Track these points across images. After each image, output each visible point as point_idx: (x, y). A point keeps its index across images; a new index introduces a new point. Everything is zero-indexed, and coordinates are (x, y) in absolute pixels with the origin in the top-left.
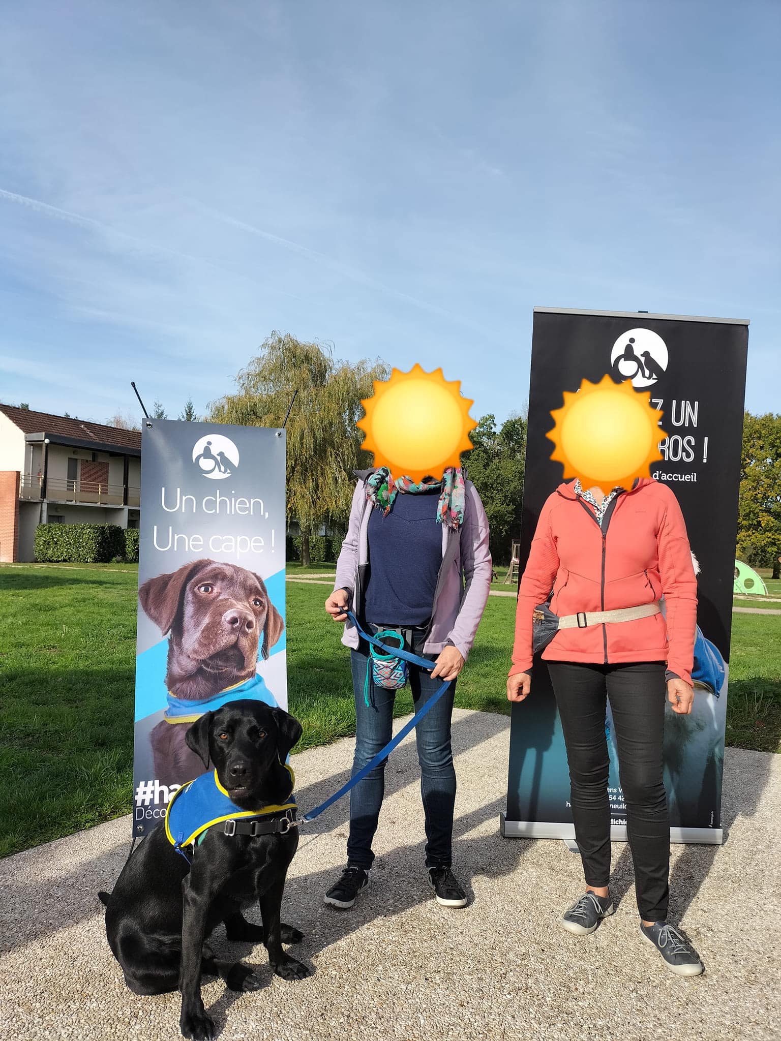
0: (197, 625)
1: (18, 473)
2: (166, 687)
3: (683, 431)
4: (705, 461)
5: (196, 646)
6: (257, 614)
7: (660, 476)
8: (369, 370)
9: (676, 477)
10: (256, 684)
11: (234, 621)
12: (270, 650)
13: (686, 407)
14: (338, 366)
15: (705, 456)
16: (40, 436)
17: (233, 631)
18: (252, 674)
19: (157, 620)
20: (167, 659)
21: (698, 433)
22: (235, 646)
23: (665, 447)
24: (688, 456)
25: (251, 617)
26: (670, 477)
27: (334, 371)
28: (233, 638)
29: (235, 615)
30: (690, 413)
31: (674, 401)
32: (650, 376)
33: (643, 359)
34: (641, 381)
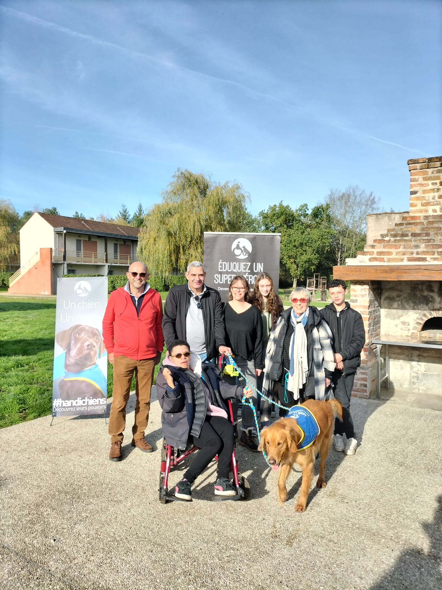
0: (75, 347)
1: (51, 249)
2: (64, 368)
5: (75, 354)
6: (97, 343)
8: (231, 187)
10: (96, 367)
11: (88, 345)
12: (101, 355)
13: (259, 265)
14: (214, 185)
16: (61, 229)
17: (88, 349)
18: (95, 364)
19: (61, 346)
20: (65, 359)
22: (89, 354)
23: (252, 280)
25: (95, 344)
27: (212, 188)
28: (88, 351)
29: (89, 343)
30: (260, 267)
31: (254, 263)
32: (246, 255)
33: (243, 249)
34: (243, 257)
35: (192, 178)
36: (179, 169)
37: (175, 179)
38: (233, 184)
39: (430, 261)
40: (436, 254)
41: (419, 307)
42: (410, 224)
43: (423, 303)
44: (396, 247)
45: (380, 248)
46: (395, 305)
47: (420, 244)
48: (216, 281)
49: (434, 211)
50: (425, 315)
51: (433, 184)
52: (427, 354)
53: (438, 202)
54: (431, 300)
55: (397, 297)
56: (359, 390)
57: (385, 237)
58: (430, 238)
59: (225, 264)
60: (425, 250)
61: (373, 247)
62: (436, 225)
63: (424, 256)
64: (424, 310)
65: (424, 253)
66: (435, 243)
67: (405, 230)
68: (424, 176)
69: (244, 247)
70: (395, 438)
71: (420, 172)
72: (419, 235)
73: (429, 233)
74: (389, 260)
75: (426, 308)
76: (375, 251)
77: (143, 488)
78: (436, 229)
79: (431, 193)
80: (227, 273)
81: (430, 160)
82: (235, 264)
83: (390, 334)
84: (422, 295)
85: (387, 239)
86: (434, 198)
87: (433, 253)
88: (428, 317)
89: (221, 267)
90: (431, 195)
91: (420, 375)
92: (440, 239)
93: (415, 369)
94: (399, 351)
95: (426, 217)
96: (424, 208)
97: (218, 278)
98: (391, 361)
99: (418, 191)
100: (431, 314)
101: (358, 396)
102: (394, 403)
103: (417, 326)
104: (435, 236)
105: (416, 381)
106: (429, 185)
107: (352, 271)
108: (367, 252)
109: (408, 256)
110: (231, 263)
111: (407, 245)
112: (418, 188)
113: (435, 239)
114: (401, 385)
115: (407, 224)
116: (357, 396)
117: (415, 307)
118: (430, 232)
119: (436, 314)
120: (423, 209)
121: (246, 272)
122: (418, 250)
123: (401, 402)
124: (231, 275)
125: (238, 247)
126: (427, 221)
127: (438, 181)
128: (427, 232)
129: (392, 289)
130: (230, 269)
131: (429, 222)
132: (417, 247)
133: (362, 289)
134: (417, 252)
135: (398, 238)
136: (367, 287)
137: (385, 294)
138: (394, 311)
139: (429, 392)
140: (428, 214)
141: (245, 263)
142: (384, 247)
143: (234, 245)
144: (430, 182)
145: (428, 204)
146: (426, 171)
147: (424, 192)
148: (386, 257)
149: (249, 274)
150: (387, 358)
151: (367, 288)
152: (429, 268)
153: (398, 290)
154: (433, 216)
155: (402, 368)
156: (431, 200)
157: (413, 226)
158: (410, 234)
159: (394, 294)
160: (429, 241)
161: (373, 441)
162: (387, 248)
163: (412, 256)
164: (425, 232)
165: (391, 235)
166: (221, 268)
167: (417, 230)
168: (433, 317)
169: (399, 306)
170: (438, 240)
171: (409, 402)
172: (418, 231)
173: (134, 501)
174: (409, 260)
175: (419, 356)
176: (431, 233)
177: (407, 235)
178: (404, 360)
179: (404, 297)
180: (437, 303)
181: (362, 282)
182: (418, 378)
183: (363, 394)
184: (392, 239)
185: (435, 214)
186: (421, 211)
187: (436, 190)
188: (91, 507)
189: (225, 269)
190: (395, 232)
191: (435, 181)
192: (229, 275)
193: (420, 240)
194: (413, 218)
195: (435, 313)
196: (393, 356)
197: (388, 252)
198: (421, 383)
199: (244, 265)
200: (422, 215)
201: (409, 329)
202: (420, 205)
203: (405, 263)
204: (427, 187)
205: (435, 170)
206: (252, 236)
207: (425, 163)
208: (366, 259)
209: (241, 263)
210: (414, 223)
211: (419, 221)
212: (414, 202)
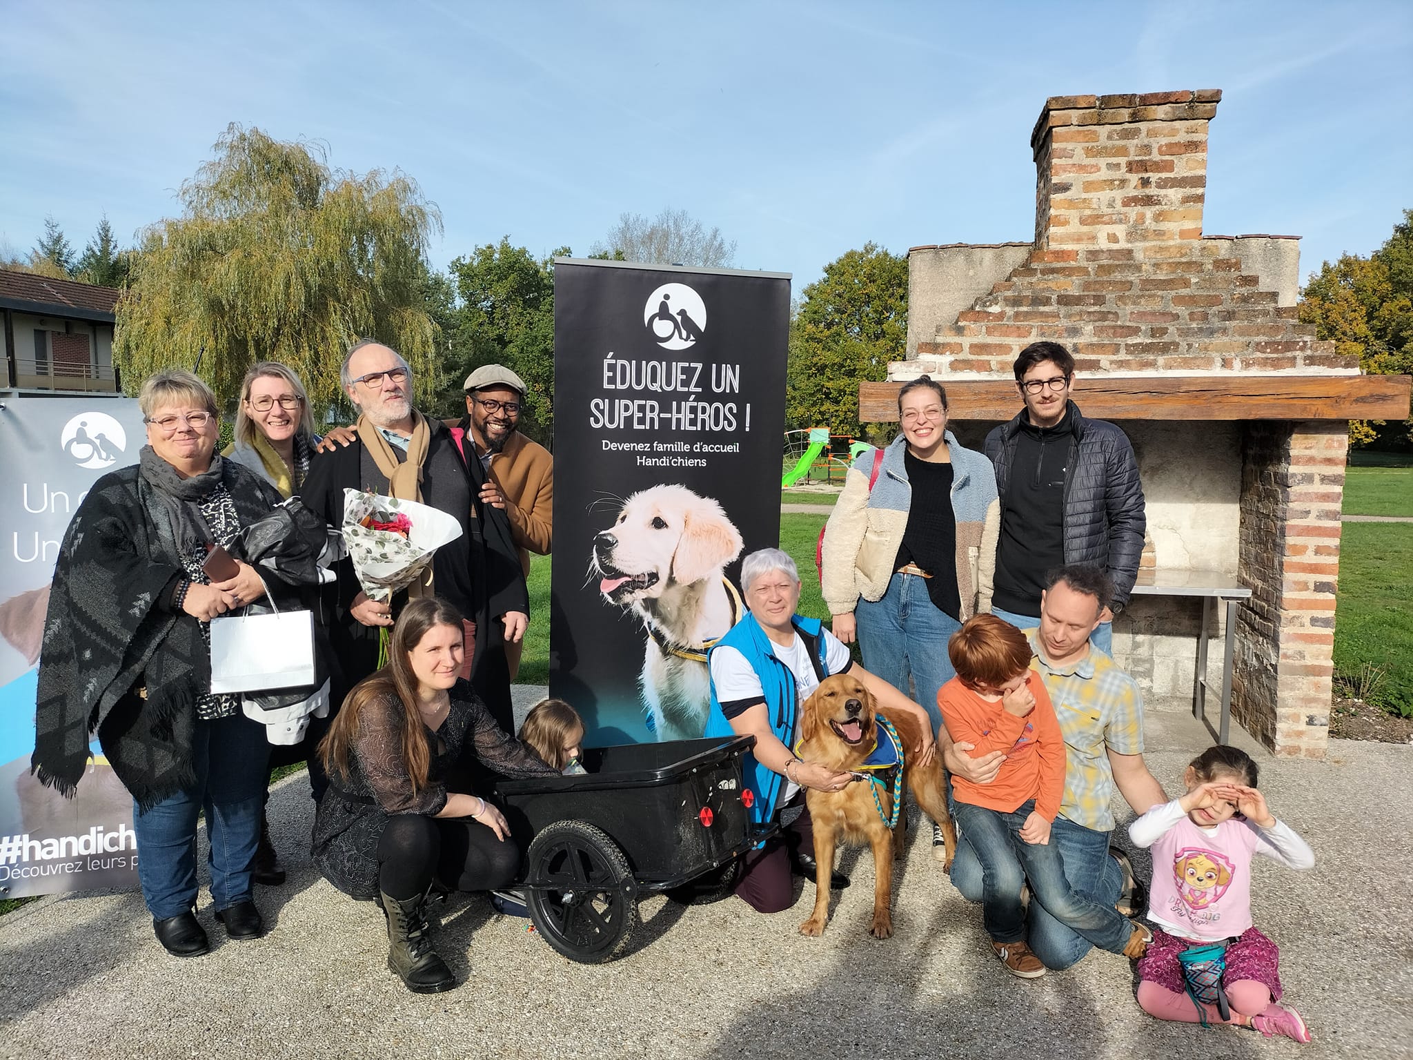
3: (724, 398)
4: (747, 429)
7: (701, 448)
8: (385, 185)
9: (718, 448)
13: (727, 371)
14: (337, 178)
15: (748, 425)
21: (740, 399)
23: (706, 416)
24: (730, 424)
26: (712, 448)
27: (331, 186)
30: (730, 378)
31: (714, 365)
32: (688, 337)
33: (679, 318)
34: (678, 344)
35: (272, 156)
36: (231, 126)
37: (223, 154)
38: (391, 179)
39: (1111, 371)
40: (1123, 351)
42: (1053, 271)
44: (1020, 332)
45: (977, 334)
47: (1082, 324)
48: (597, 421)
49: (1113, 238)
51: (1110, 166)
53: (1122, 216)
57: (991, 305)
58: (1105, 310)
59: (623, 367)
60: (1095, 340)
61: (960, 331)
62: (1118, 276)
63: (1093, 357)
65: (1091, 347)
66: (1119, 323)
67: (1041, 286)
69: (683, 313)
71: (1078, 132)
72: (1078, 300)
73: (1104, 297)
74: (1003, 367)
76: (966, 341)
78: (1119, 286)
79: (1104, 189)
80: (631, 394)
81: (1107, 102)
82: (654, 368)
85: (995, 309)
86: (1111, 205)
87: (1116, 350)
89: (611, 374)
90: (1106, 195)
92: (1132, 313)
95: (1093, 255)
96: (1085, 229)
97: (602, 412)
99: (1071, 185)
104: (1119, 303)
106: (1099, 170)
108: (943, 344)
110: (644, 363)
111: (1050, 327)
112: (1071, 175)
113: (1119, 311)
115: (1043, 272)
118: (1104, 293)
120: (1085, 233)
121: (689, 394)
122: (1075, 340)
124: (643, 402)
126: (1095, 264)
127: (1123, 161)
128: (1099, 294)
130: (639, 383)
131: (1100, 267)
132: (1074, 331)
134: (1075, 345)
135: (1024, 309)
140: (1097, 248)
141: (687, 365)
142: (989, 331)
143: (652, 307)
144: (1102, 162)
145: (1096, 219)
146: (1095, 132)
147: (1088, 186)
148: (994, 359)
149: (699, 398)
152: (1113, 386)
154: (1110, 251)
156: (1105, 210)
157: (1061, 278)
158: (1054, 297)
160: (1103, 316)
162: (996, 333)
164: (1093, 293)
165: (1006, 299)
166: (612, 380)
167: (1072, 286)
170: (1125, 315)
172: (1074, 291)
176: (1107, 297)
177: (1047, 302)
184: (1010, 311)
185: (1115, 246)
186: (1079, 239)
187: (1117, 183)
189: (623, 382)
190: (1014, 291)
191: (1115, 160)
192: (637, 402)
193: (1080, 314)
194: (1059, 255)
197: (1000, 346)
199: (684, 371)
200: (1081, 247)
202: (1077, 221)
204: (1094, 175)
205: (1115, 130)
206: (706, 278)
207: (1093, 110)
208: (941, 364)
209: (674, 363)
210: (1064, 269)
211: (1072, 263)
212: (1062, 212)
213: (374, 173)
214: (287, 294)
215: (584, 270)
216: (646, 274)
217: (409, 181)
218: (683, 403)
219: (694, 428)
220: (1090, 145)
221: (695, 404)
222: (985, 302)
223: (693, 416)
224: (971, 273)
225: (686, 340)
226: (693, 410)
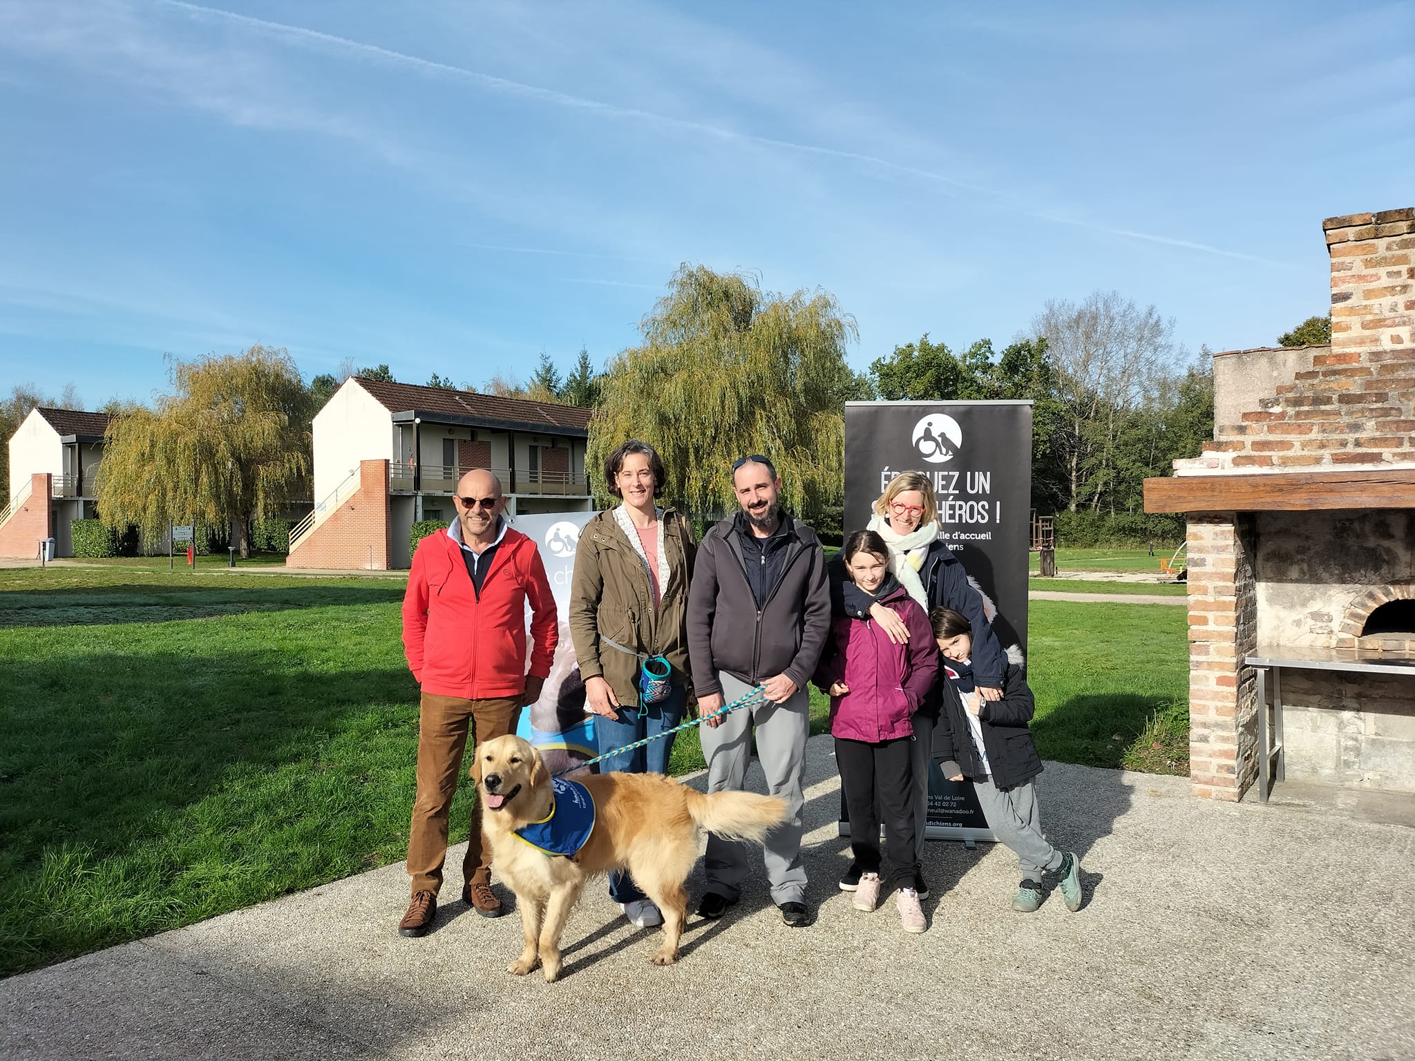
1: (388, 463)
3: (977, 498)
4: (998, 521)
7: (959, 536)
8: (808, 303)
9: (973, 536)
13: (979, 476)
14: (767, 300)
15: (998, 517)
16: (408, 415)
21: (991, 498)
23: (962, 512)
24: (983, 518)
26: (968, 536)
27: (762, 308)
30: (982, 482)
31: (969, 473)
32: (947, 453)
33: (940, 439)
34: (939, 458)
35: (715, 287)
36: (682, 266)
37: (675, 290)
38: (814, 297)
39: (1392, 463)
40: (1406, 444)
41: (1357, 575)
42: (1335, 373)
43: (1365, 566)
44: (1301, 429)
45: (1259, 433)
46: (1294, 572)
47: (1364, 420)
49: (1397, 339)
50: (1371, 596)
51: (1389, 274)
52: (1381, 692)
53: (1405, 319)
54: (1386, 557)
55: (1298, 552)
56: (1215, 780)
57: (1272, 406)
58: (1388, 406)
60: (1378, 434)
61: (1242, 430)
62: (1401, 374)
63: (1376, 450)
64: (1369, 583)
65: (1374, 441)
66: (1402, 418)
67: (1323, 387)
68: (1366, 257)
69: (943, 435)
70: (1337, 891)
71: (1356, 246)
72: (1360, 398)
73: (1386, 394)
74: (1285, 462)
75: (1375, 578)
76: (1248, 439)
77: (771, 992)
78: (1402, 383)
79: (1385, 296)
81: (1382, 217)
83: (1281, 643)
84: (1362, 548)
85: (1277, 410)
86: (1393, 309)
87: (1400, 442)
88: (1380, 599)
90: (1388, 301)
91: (1363, 744)
93: (1351, 730)
94: (1306, 685)
95: (1376, 356)
96: (1367, 333)
98: (1287, 710)
99: (1352, 294)
100: (1387, 594)
101: (1214, 795)
102: (1307, 812)
103: (1349, 622)
104: (1402, 399)
105: (1352, 759)
106: (1379, 279)
107: (1192, 489)
108: (1226, 442)
109: (1334, 452)
111: (1331, 424)
112: (1351, 285)
113: (1402, 407)
114: (1314, 770)
115: (1325, 374)
116: (1210, 794)
117: (1346, 575)
118: (1387, 391)
119: (1402, 592)
120: (1367, 337)
121: (949, 495)
122: (1357, 435)
123: (1323, 809)
125: (928, 436)
126: (1378, 365)
127: (1404, 269)
128: (1381, 391)
129: (1284, 532)
131: (1383, 366)
132: (1356, 427)
133: (1216, 534)
134: (1356, 440)
135: (1306, 408)
136: (1229, 528)
137: (1267, 547)
138: (1290, 587)
139: (1390, 787)
140: (1380, 349)
141: (946, 473)
142: (1271, 430)
143: (918, 431)
144: (1382, 271)
145: (1379, 323)
146: (1373, 245)
147: (1368, 294)
148: (1275, 455)
149: (956, 498)
150: (1277, 702)
151: (1229, 531)
152: (1391, 477)
153: (1298, 536)
154: (1393, 351)
155: (1315, 728)
156: (1387, 314)
157: (1343, 379)
158: (1335, 397)
159: (1290, 545)
160: (1386, 412)
161: (1285, 897)
162: (1277, 431)
163: (1343, 450)
164: (1375, 391)
165: (1287, 401)
167: (1354, 386)
168: (1392, 600)
169: (1304, 573)
171: (1343, 810)
172: (1356, 390)
173: (761, 1020)
174: (1337, 459)
175: (1359, 696)
176: (1390, 394)
177: (1328, 401)
178: (1320, 706)
179: (1317, 553)
180: (1403, 565)
181: (1215, 517)
182: (1357, 751)
183: (1227, 789)
184: (1291, 411)
185: (1399, 347)
186: (1361, 342)
187: (1399, 288)
188: (665, 1031)
190: (1296, 393)
191: (1395, 268)
193: (1362, 411)
194: (1341, 358)
195: (1398, 590)
196: (1291, 697)
197: (1282, 442)
198: (1366, 763)
199: (944, 478)
200: (1364, 350)
201: (1332, 631)
202: (1359, 326)
203: (1327, 467)
204: (1374, 283)
205: (1393, 242)
206: (961, 408)
207: (1369, 226)
208: (1224, 461)
209: (936, 473)
210: (1345, 370)
211: (1357, 364)
212: (1343, 319)
213: (799, 294)
214: (723, 408)
215: (868, 409)
216: (914, 409)
217: (829, 297)
218: (944, 502)
219: (953, 521)
220: (1368, 257)
221: (953, 503)
222: (1268, 404)
223: (952, 512)
224: (1275, 374)
225: (945, 455)
226: (952, 507)
